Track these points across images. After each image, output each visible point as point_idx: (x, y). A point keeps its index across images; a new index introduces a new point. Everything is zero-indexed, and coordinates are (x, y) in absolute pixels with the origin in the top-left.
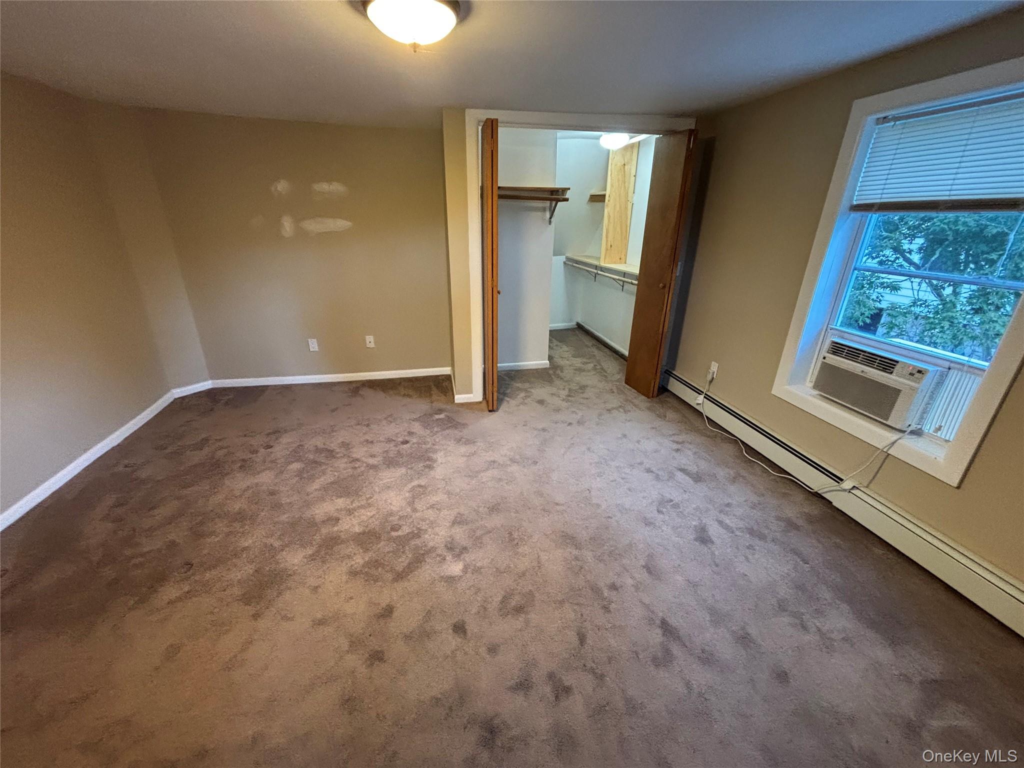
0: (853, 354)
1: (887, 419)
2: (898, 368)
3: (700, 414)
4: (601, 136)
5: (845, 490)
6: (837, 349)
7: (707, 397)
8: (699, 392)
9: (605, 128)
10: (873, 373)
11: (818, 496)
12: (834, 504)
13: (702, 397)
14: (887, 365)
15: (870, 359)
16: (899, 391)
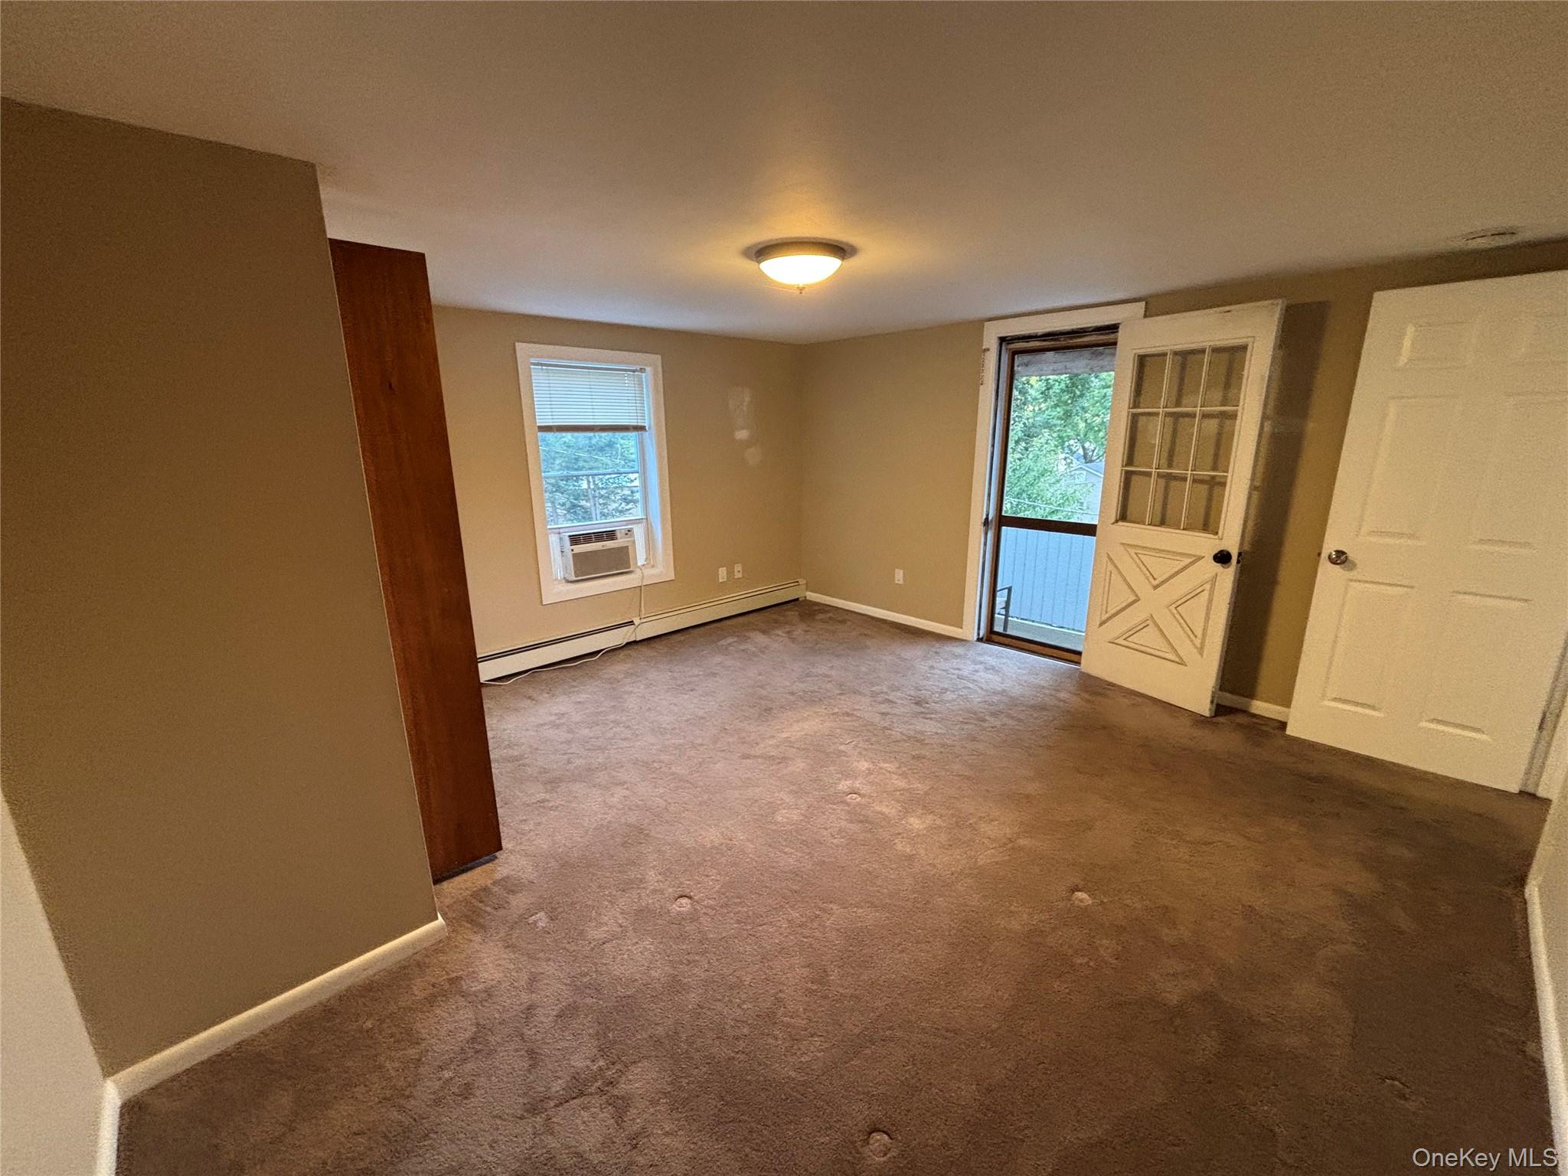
0: (587, 538)
1: (629, 568)
2: (618, 535)
5: (637, 626)
6: (575, 540)
10: (610, 544)
12: (642, 638)
14: (611, 535)
15: (599, 536)
16: (627, 547)
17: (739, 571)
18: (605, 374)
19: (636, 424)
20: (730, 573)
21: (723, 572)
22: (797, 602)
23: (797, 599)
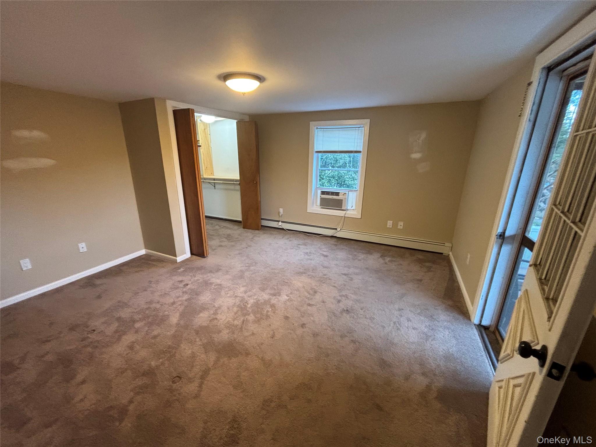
0: (328, 193)
1: (341, 208)
2: (340, 194)
3: (283, 229)
4: (201, 116)
5: (339, 231)
6: (323, 193)
7: (282, 222)
8: (279, 221)
9: (203, 113)
10: (335, 197)
11: (332, 237)
12: (337, 236)
13: (280, 222)
14: (337, 194)
15: (333, 193)
16: (342, 200)
17: (401, 226)
18: (344, 130)
19: (356, 150)
20: (395, 225)
21: (390, 223)
22: (442, 255)
23: (442, 254)
